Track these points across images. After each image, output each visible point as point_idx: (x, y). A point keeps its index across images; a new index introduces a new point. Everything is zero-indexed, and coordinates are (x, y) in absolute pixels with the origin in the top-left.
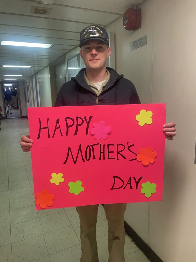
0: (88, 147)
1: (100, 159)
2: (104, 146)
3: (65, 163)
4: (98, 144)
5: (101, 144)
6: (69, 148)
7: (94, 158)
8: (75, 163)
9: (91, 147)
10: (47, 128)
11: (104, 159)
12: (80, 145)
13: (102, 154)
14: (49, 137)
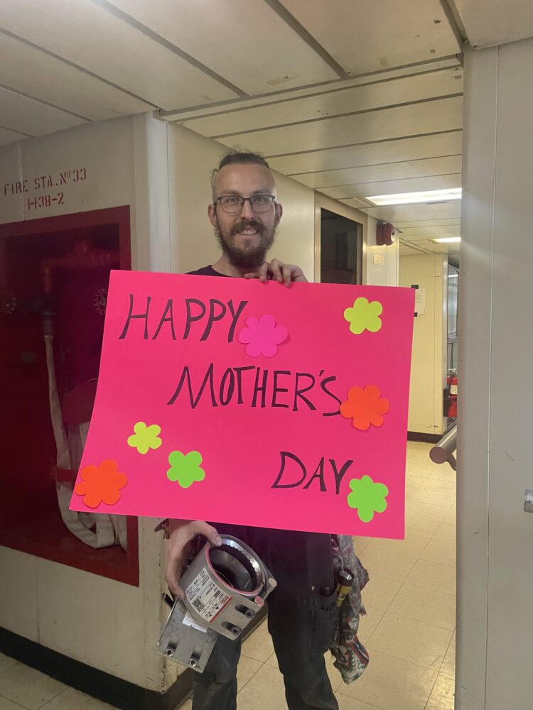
1: (254, 405)
2: (266, 372)
3: (171, 402)
4: (253, 367)
5: (258, 369)
6: (186, 368)
7: (240, 401)
8: (193, 406)
9: (235, 373)
10: (145, 316)
11: (263, 406)
12: (212, 365)
13: (260, 393)
14: (146, 337)
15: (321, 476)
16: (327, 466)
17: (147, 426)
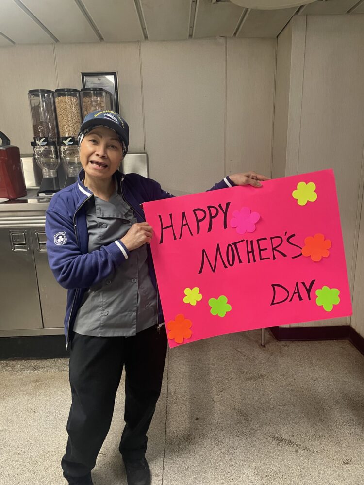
0: (230, 247)
1: (249, 262)
2: (252, 242)
3: (200, 272)
4: (243, 240)
5: (247, 241)
6: (204, 251)
7: (240, 262)
8: (214, 271)
9: (233, 246)
10: (171, 226)
11: (255, 261)
12: (218, 245)
13: (251, 254)
14: (175, 238)
15: (298, 292)
16: (301, 286)
17: (191, 289)
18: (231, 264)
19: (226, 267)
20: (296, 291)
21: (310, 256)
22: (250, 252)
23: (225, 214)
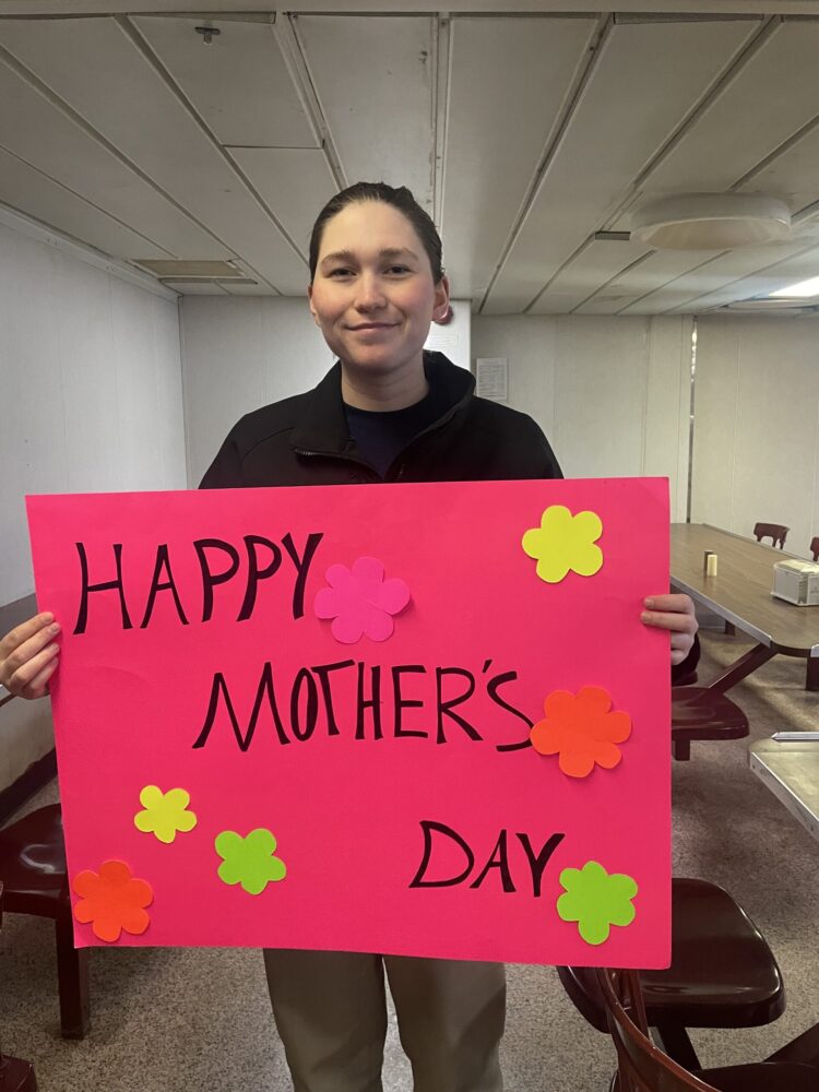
0: (305, 678)
1: (360, 735)
3: (200, 743)
4: (351, 663)
5: (361, 666)
6: (219, 678)
7: (333, 730)
8: (244, 746)
9: (316, 677)
10: (118, 584)
11: (378, 735)
12: (268, 666)
13: (368, 712)
14: (127, 625)
15: (503, 864)
16: (514, 848)
17: (164, 791)
18: (303, 731)
19: (284, 740)
20: (497, 859)
21: (558, 754)
22: (368, 704)
23: (303, 570)
